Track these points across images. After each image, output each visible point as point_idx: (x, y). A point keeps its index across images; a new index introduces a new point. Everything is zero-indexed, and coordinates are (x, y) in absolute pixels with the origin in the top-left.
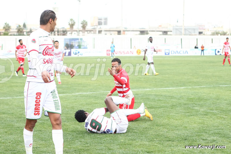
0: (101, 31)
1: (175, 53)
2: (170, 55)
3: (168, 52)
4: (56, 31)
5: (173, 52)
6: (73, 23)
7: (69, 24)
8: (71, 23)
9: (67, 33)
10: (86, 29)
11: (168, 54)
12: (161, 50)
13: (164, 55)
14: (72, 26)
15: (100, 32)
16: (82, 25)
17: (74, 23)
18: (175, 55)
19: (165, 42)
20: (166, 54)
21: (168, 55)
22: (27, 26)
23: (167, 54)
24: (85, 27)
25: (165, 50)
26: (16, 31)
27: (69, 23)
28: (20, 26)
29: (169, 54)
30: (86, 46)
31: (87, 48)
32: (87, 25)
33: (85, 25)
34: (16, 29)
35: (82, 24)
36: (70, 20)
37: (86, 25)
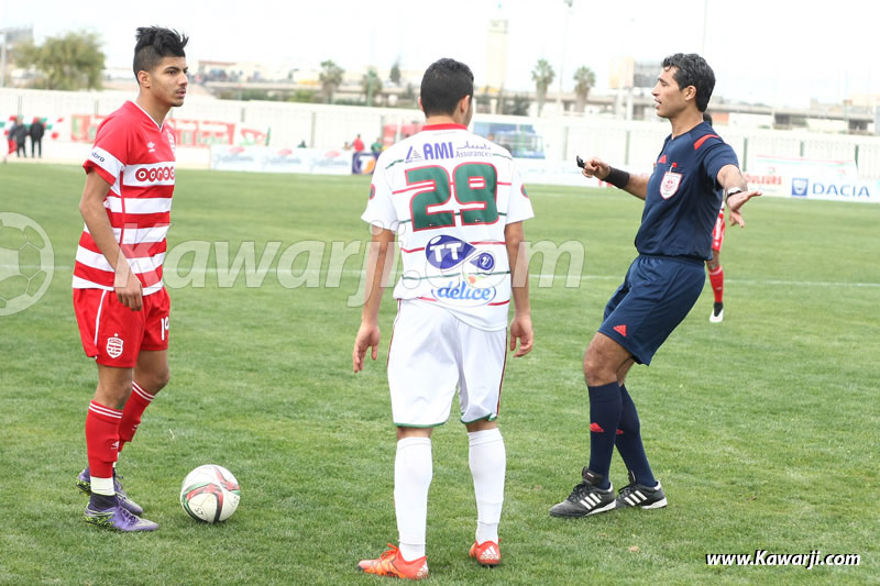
0: (644, 106)
1: (826, 190)
2: (810, 196)
3: (804, 187)
4: (494, 98)
5: (819, 189)
6: (547, 74)
7: (535, 77)
8: (539, 74)
9: (527, 106)
10: (590, 98)
11: (801, 192)
12: (780, 179)
13: (788, 194)
14: (544, 83)
15: (639, 110)
16: (576, 83)
17: (552, 74)
18: (824, 197)
19: (802, 154)
20: (794, 193)
21: (803, 197)
22: (403, 75)
23: (798, 192)
24: (588, 89)
25: (794, 179)
26: (360, 88)
27: (533, 72)
28: (373, 75)
29: (805, 193)
30: (542, 150)
31: (543, 158)
32: (593, 85)
33: (585, 82)
34: (361, 83)
35: (576, 78)
36: (537, 64)
37: (589, 85)
